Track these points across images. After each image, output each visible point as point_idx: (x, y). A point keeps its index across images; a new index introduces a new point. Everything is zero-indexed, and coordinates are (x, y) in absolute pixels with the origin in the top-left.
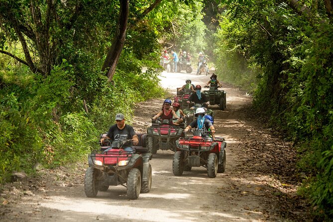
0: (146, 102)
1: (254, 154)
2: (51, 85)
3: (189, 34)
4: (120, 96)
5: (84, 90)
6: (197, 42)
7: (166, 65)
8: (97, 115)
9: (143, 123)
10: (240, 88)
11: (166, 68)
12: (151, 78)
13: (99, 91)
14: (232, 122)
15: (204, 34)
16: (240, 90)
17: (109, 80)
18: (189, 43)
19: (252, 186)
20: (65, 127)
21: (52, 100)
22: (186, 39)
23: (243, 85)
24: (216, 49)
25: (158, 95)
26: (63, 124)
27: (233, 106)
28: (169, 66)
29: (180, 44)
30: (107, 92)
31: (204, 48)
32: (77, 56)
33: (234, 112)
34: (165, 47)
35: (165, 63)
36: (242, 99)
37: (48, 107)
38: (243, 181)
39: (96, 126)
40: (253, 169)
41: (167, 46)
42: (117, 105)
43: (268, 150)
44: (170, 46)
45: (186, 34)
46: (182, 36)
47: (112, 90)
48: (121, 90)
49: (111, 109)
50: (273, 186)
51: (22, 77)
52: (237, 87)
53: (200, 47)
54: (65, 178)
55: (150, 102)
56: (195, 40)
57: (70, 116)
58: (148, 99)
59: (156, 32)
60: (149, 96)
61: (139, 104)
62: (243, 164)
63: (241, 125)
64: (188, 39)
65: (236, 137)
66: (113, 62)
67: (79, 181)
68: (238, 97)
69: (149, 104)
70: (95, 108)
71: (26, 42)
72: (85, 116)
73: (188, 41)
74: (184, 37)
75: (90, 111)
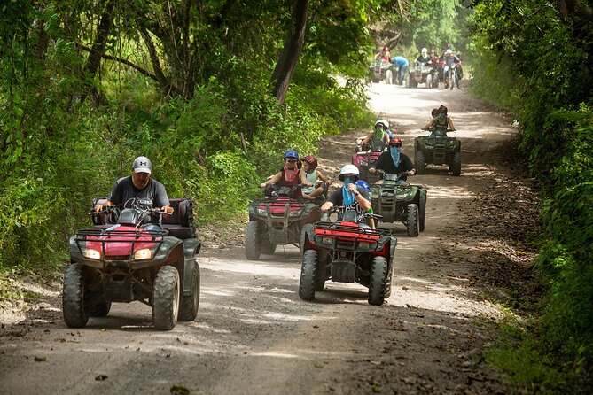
0: (344, 136)
1: (492, 213)
2: (195, 112)
3: (427, 16)
4: (295, 126)
5: (241, 117)
6: (442, 29)
7: (384, 71)
8: (261, 155)
9: (334, 169)
10: (507, 111)
11: (385, 77)
12: (355, 96)
13: (264, 119)
14: (475, 168)
15: (454, 14)
16: (506, 115)
17: (278, 102)
18: (427, 32)
19: (470, 253)
20: (213, 173)
21: (197, 133)
22: (423, 24)
23: (511, 107)
24: (471, 44)
25: (364, 124)
26: (210, 168)
27: (487, 142)
28: (389, 73)
29: (412, 33)
30: (276, 120)
31: (455, 40)
32: (230, 66)
33: (485, 152)
34: (386, 39)
35: (382, 67)
36: (505, 130)
37: (192, 143)
38: (461, 246)
39: (259, 172)
40: (482, 233)
41: (390, 35)
42: (290, 140)
43: (516, 209)
44: (394, 35)
45: (423, 16)
46: (414, 20)
47: (284, 117)
48: (298, 118)
49: (281, 146)
50: (502, 253)
51: (137, 93)
52: (502, 110)
53: (448, 38)
54: (214, 239)
55: (350, 136)
56: (439, 26)
57: (220, 156)
58: (347, 132)
59: (364, 18)
60: (349, 126)
61: (330, 139)
62: (470, 226)
63: (489, 173)
64: (425, 23)
65: (473, 191)
66: (286, 75)
67: (233, 242)
68: (498, 128)
69: (348, 139)
70: (257, 145)
71: (155, 45)
72: (243, 156)
73: (425, 28)
74: (419, 20)
75: (249, 149)
